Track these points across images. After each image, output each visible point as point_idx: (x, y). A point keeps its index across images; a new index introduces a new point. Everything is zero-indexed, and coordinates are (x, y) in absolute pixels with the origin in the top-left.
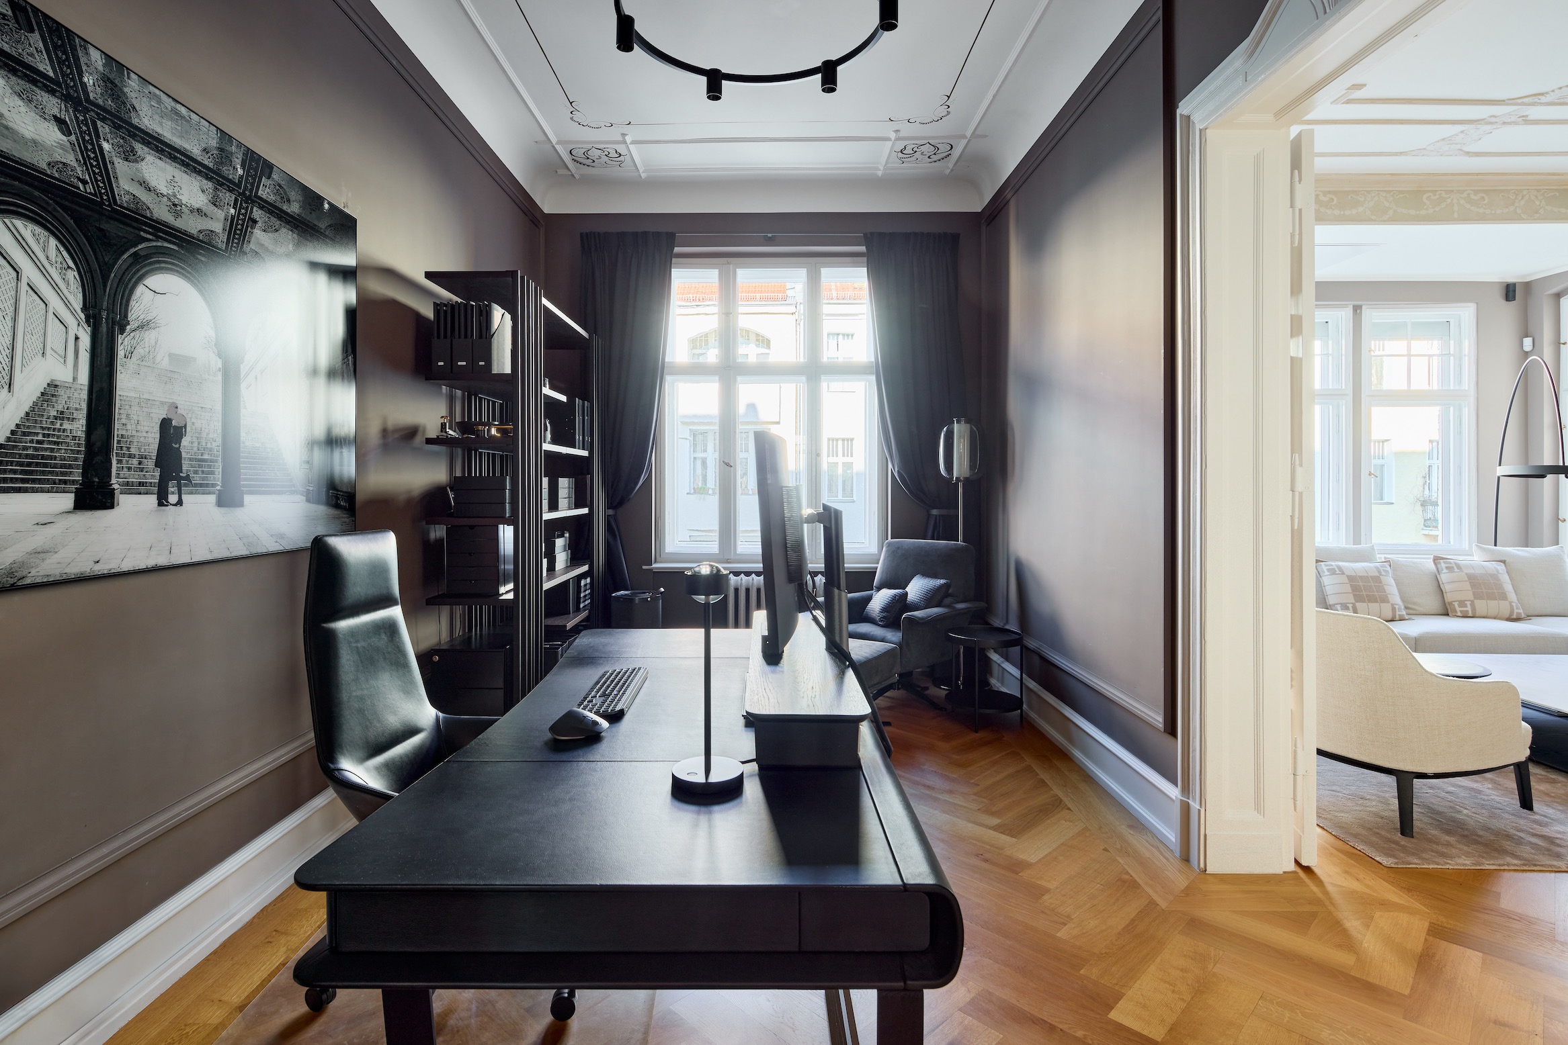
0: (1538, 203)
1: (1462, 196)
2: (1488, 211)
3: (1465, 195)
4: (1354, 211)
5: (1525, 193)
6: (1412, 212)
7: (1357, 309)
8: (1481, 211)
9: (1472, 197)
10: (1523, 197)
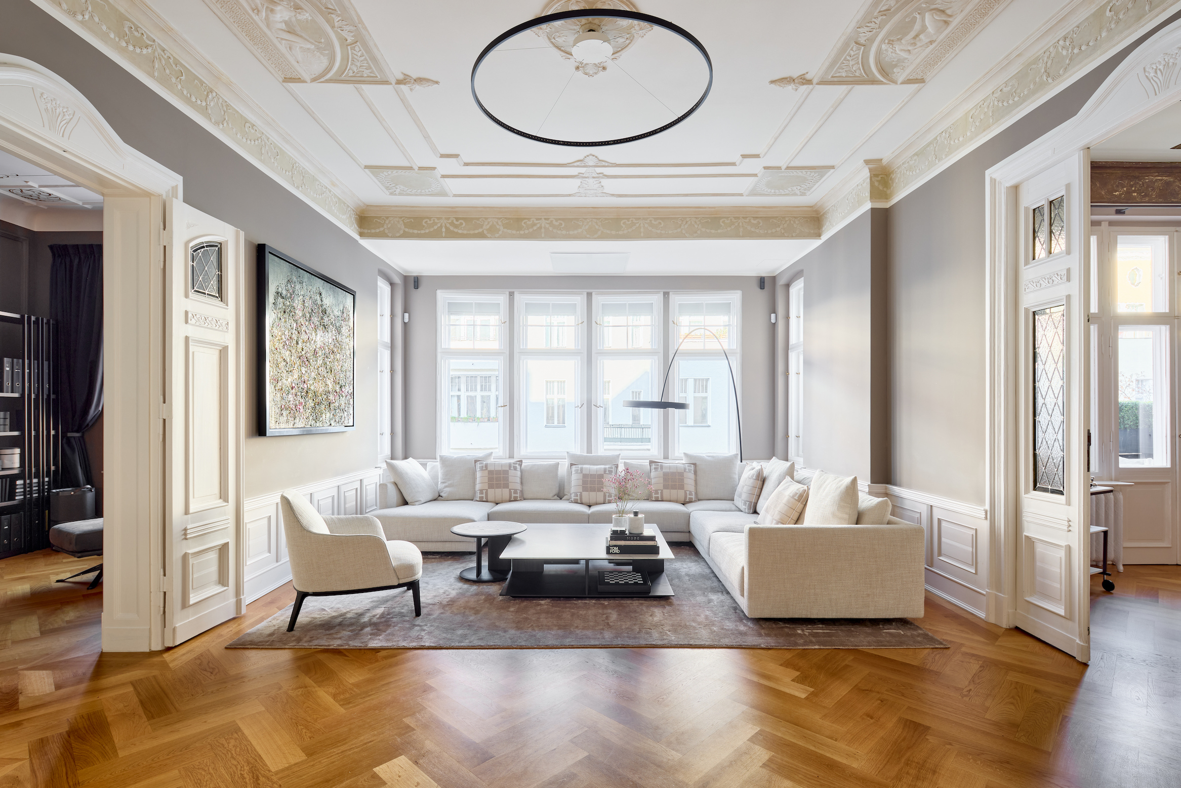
0: (696, 226)
1: (646, 221)
2: (663, 232)
3: (648, 221)
4: (576, 232)
5: (688, 219)
6: (613, 232)
7: (666, 295)
8: (659, 231)
9: (653, 222)
10: (686, 222)
